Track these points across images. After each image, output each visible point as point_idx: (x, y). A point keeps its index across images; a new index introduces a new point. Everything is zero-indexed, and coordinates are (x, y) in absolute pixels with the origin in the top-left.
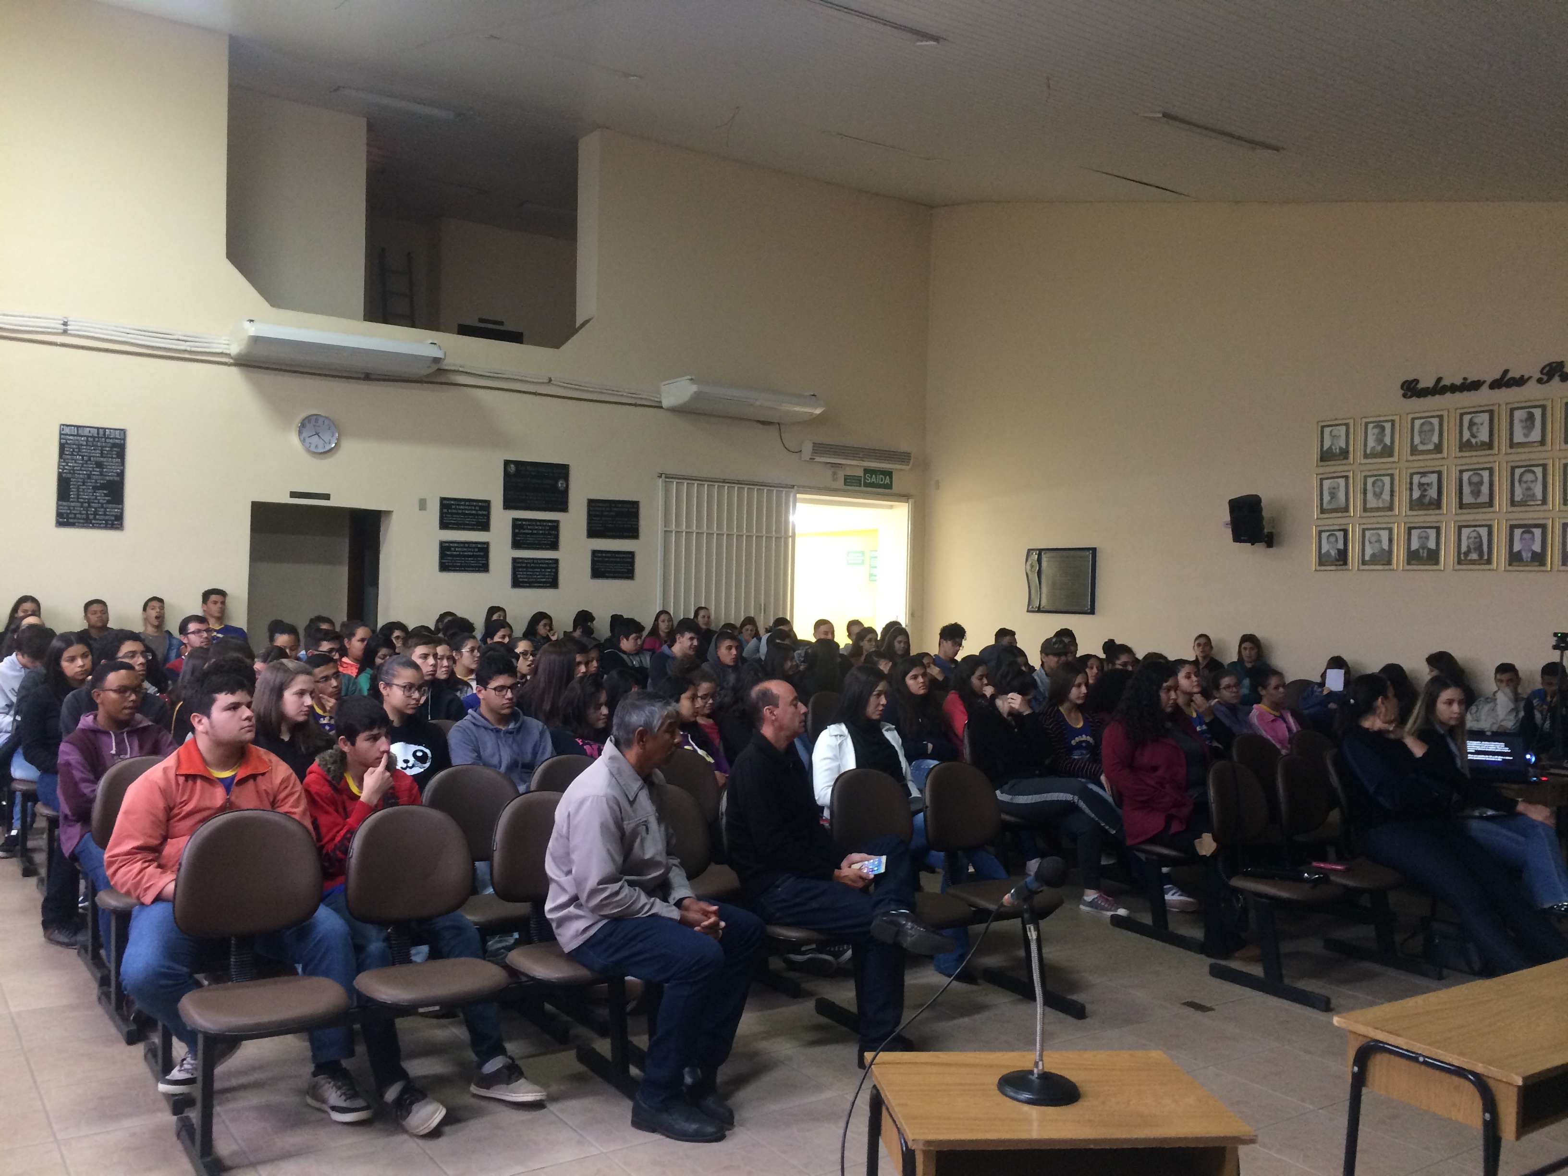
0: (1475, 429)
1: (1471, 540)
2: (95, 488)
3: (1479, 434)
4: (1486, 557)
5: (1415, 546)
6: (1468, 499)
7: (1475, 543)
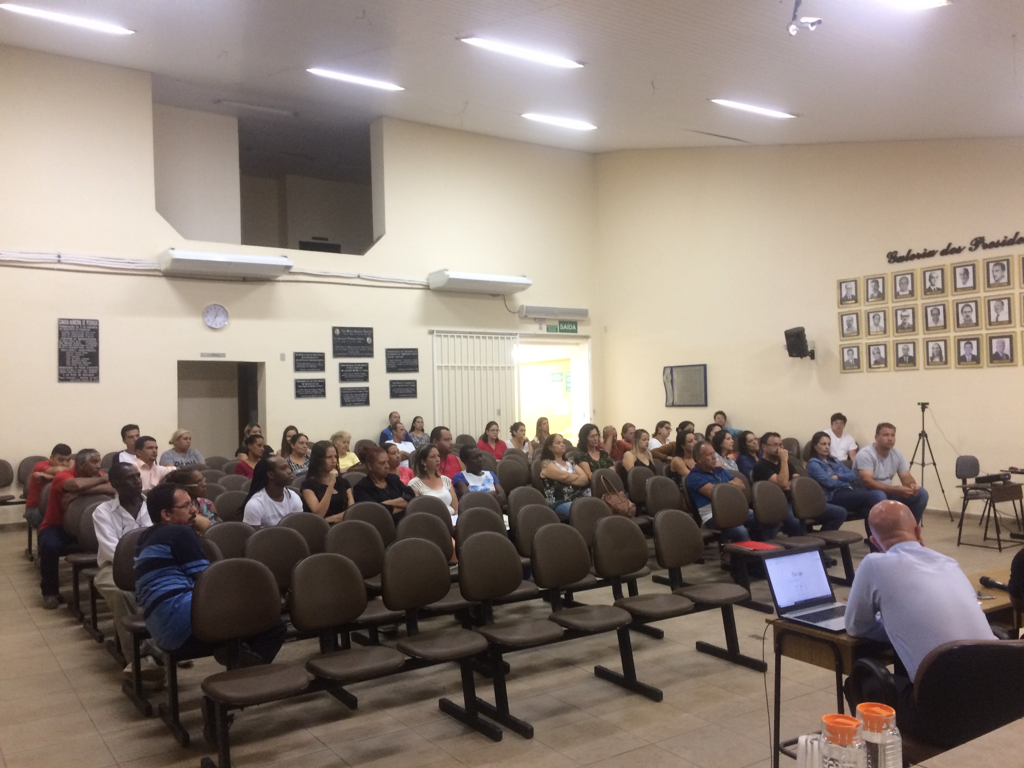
0: (933, 280)
1: (935, 350)
2: (81, 357)
3: (935, 284)
4: (944, 360)
5: (901, 354)
6: (931, 324)
7: (937, 351)
